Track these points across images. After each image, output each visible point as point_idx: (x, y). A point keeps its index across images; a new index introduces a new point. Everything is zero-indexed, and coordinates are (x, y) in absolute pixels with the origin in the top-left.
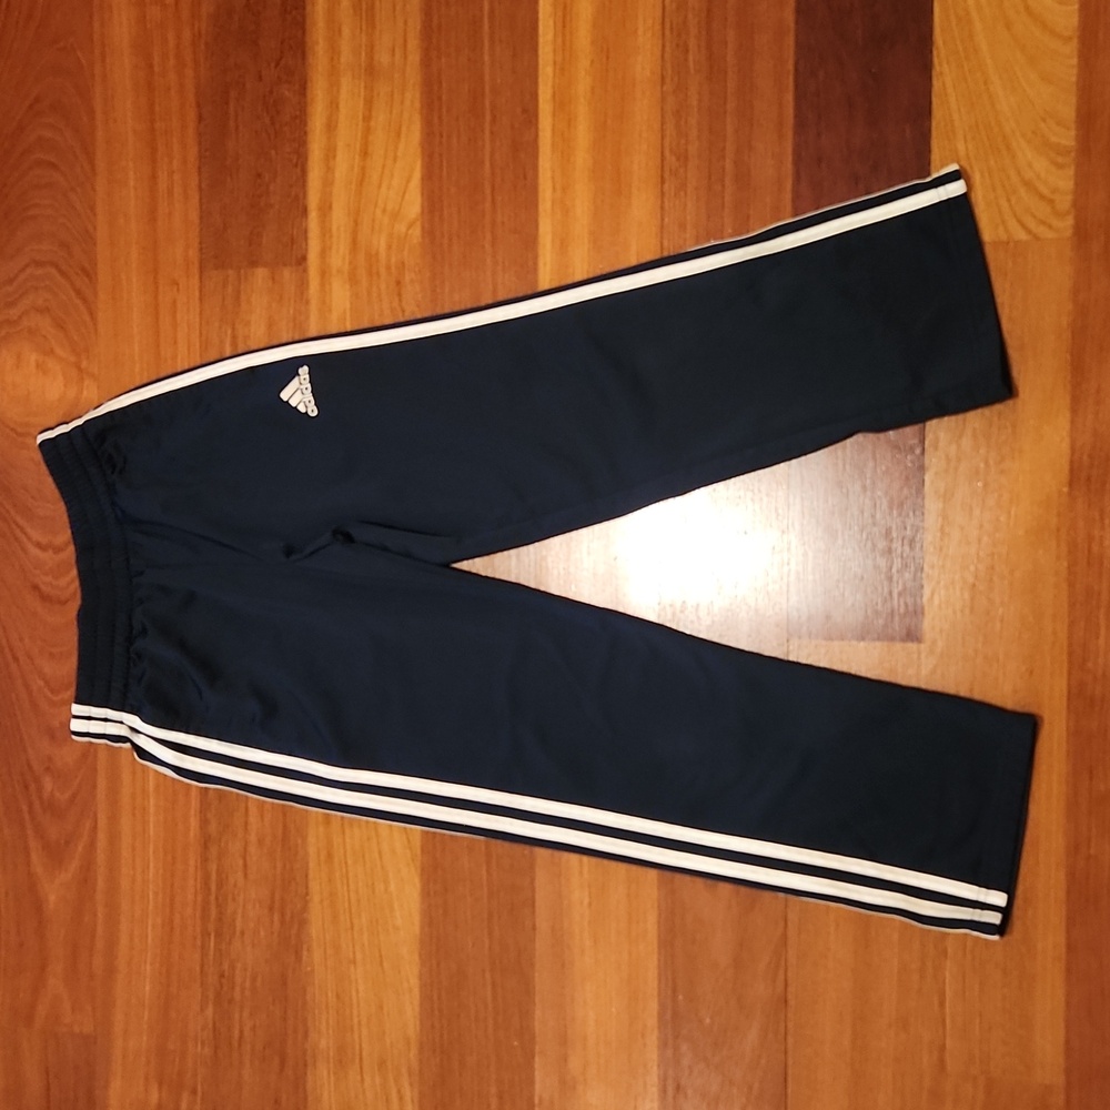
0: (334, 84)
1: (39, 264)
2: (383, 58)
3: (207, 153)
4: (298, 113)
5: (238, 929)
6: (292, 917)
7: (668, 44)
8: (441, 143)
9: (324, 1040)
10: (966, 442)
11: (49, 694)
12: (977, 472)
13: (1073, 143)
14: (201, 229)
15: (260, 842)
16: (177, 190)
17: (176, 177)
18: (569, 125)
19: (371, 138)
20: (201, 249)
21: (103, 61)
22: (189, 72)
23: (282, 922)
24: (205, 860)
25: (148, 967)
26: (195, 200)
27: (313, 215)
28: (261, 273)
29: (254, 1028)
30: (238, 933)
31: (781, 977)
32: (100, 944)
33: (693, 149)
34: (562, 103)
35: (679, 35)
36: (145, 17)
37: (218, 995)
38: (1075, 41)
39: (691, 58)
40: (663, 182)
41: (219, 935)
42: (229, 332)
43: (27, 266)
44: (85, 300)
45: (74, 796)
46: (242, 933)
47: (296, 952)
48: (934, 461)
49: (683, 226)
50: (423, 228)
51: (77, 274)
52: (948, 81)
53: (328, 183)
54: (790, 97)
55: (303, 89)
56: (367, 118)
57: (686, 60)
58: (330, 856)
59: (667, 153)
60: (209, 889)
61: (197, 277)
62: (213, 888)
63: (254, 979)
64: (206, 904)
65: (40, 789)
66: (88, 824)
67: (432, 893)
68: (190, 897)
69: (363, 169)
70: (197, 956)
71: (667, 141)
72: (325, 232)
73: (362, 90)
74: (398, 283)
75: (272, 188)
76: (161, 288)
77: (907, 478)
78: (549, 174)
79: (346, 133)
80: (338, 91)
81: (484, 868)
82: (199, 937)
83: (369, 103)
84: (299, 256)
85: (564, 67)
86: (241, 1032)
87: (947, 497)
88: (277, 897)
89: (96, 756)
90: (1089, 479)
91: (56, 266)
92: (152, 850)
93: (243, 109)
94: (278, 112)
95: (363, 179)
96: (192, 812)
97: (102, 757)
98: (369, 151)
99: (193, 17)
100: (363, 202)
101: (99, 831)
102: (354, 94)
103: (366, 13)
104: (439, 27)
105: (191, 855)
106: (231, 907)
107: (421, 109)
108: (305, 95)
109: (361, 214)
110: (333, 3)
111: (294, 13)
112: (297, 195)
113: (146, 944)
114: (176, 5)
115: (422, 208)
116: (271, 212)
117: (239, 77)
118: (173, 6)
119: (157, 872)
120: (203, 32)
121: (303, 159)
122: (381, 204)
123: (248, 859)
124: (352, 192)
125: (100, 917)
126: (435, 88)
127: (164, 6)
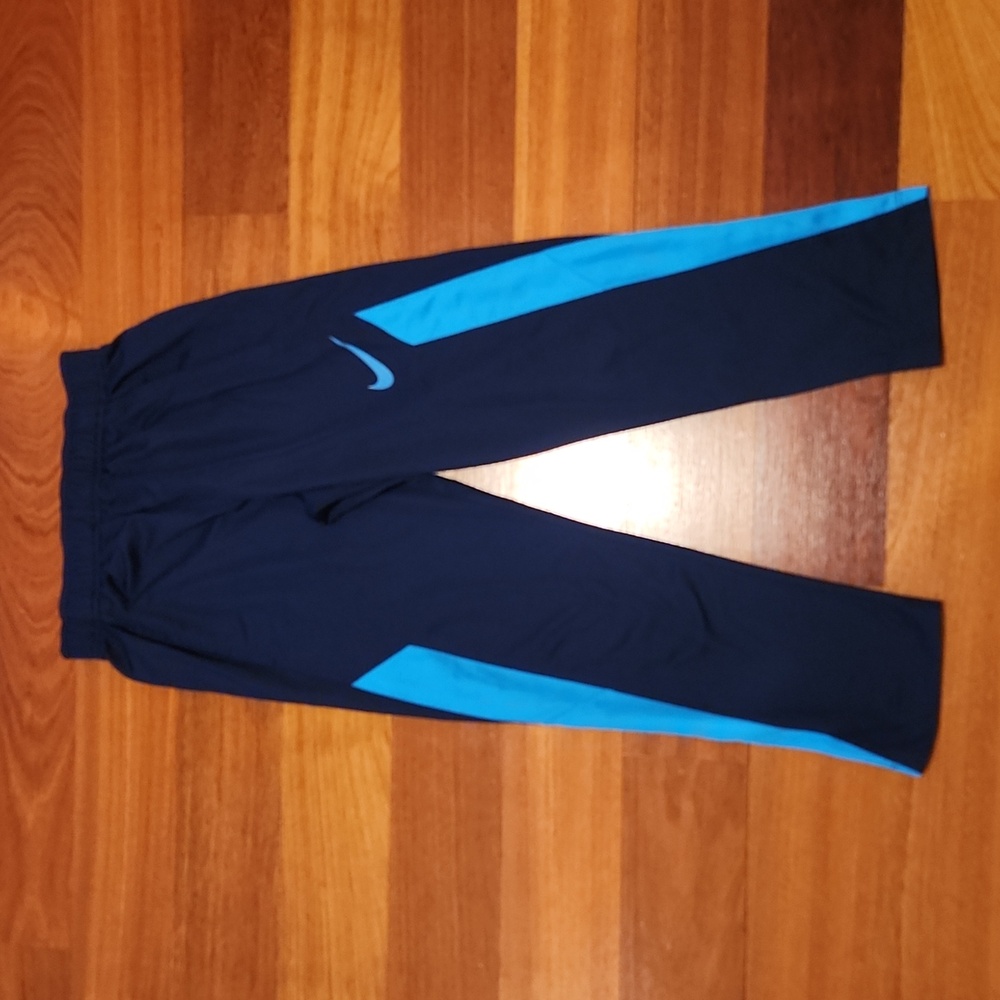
0: (317, 38)
1: (25, 207)
2: (365, 13)
3: (192, 103)
4: (281, 65)
5: (212, 851)
6: (264, 840)
7: (644, 6)
8: (420, 96)
9: (293, 959)
10: (931, 394)
11: (29, 621)
12: (940, 423)
14: (185, 176)
15: (235, 767)
16: (162, 138)
17: (161, 125)
18: (547, 82)
19: (352, 91)
20: (184, 196)
21: (91, 11)
22: (175, 24)
23: (255, 844)
24: (180, 784)
25: (123, 886)
26: (178, 148)
27: (295, 164)
28: (243, 220)
29: (226, 946)
30: (211, 856)
31: (741, 905)
32: (76, 864)
33: (667, 107)
34: (540, 59)
37: (191, 914)
39: (666, 18)
40: (637, 137)
41: (193, 856)
42: (211, 275)
43: (14, 209)
44: (70, 244)
45: (53, 721)
46: (216, 855)
47: (268, 874)
48: (898, 414)
49: (656, 181)
50: (402, 178)
51: (63, 217)
52: (919, 44)
53: (309, 133)
55: (286, 41)
56: (349, 72)
57: (662, 20)
58: (302, 783)
59: (642, 110)
60: (184, 812)
61: (180, 223)
62: (188, 809)
63: (227, 899)
64: (180, 826)
65: (20, 713)
66: (66, 748)
67: (401, 819)
68: (165, 820)
69: (344, 120)
70: (171, 877)
71: (642, 98)
72: (306, 180)
73: (344, 45)
74: (377, 232)
75: (254, 137)
76: (144, 232)
77: (871, 429)
78: (526, 129)
79: (329, 85)
80: (321, 45)
81: (453, 796)
82: (174, 857)
83: (351, 57)
84: (280, 204)
85: (542, 25)
86: (213, 950)
87: (911, 448)
88: (250, 820)
89: (75, 682)
91: (41, 208)
92: (128, 773)
93: (227, 60)
94: (262, 64)
95: (344, 130)
96: (169, 737)
97: (81, 683)
98: (350, 104)
100: (344, 152)
101: (78, 755)
102: (336, 47)
105: (167, 779)
106: (205, 829)
107: (401, 63)
108: (288, 48)
109: (342, 163)
112: (279, 145)
113: (122, 864)
115: (402, 160)
116: (254, 161)
117: (224, 29)
119: (134, 795)
121: (286, 109)
122: (361, 154)
123: (222, 783)
124: (333, 143)
125: (77, 837)
126: (416, 43)
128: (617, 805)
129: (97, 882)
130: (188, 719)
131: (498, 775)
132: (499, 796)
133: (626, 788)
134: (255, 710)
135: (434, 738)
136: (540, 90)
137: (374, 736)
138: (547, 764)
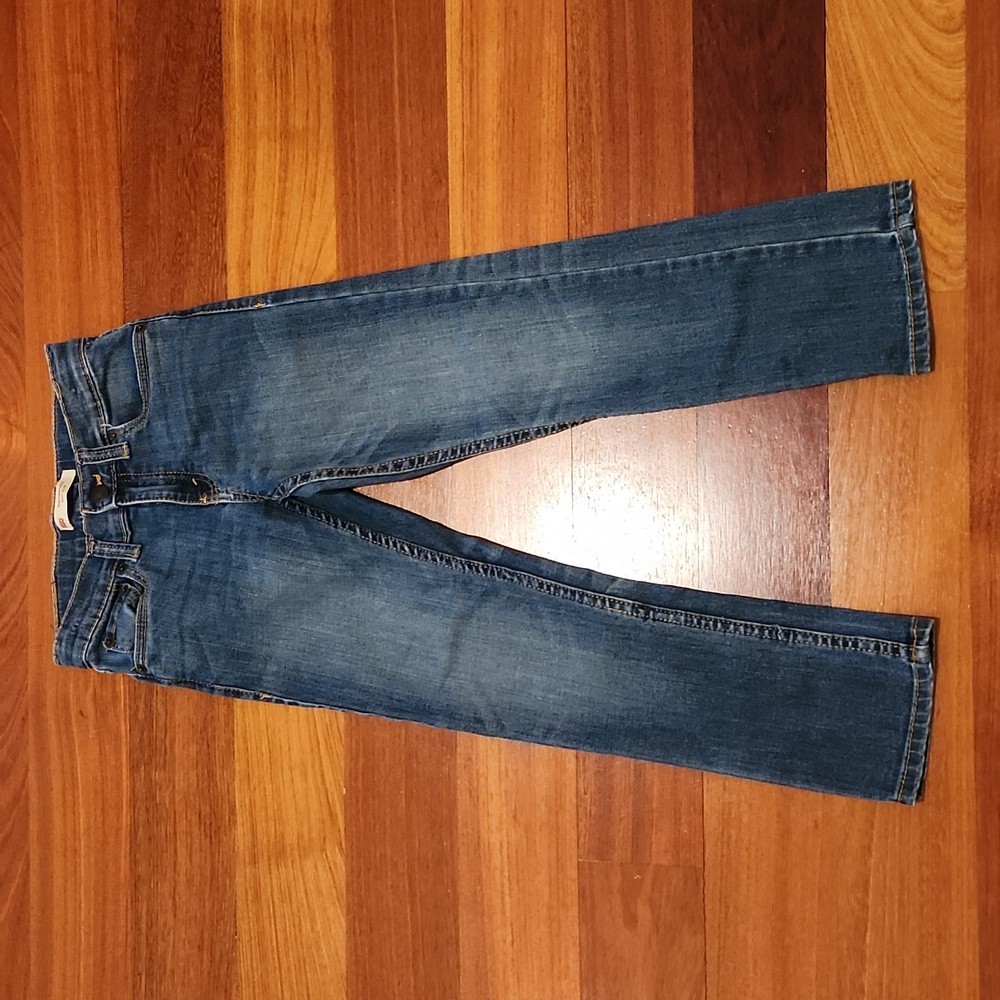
0: (250, 147)
2: (298, 121)
3: (130, 214)
4: (216, 175)
5: (169, 968)
6: (221, 956)
7: (571, 107)
8: (355, 203)
10: (869, 487)
13: (964, 200)
14: (125, 286)
15: (189, 882)
16: (101, 250)
17: (100, 237)
18: (478, 186)
19: (286, 199)
20: (125, 306)
21: (28, 126)
22: (111, 137)
23: (212, 962)
24: (135, 900)
26: (118, 259)
27: (232, 272)
30: (168, 973)
32: (33, 984)
33: (598, 207)
34: (471, 163)
35: (582, 98)
36: (68, 84)
38: (963, 102)
39: (594, 121)
41: (149, 975)
44: (13, 356)
45: (7, 838)
46: (173, 972)
47: (226, 991)
48: (838, 506)
52: (842, 140)
53: (246, 240)
54: (691, 157)
55: (221, 152)
56: (283, 180)
57: (589, 123)
58: (257, 897)
59: (573, 211)
60: (140, 930)
62: (144, 926)
64: (137, 943)
66: (21, 866)
67: (358, 931)
68: (121, 938)
69: (280, 227)
71: (573, 199)
73: (278, 153)
75: (192, 246)
77: (813, 524)
78: (459, 232)
79: (263, 193)
80: (255, 153)
81: (408, 906)
82: (130, 976)
83: (285, 165)
85: (472, 133)
87: (850, 540)
88: (206, 936)
89: (27, 799)
90: (989, 524)
92: (82, 892)
93: (163, 171)
94: (197, 174)
95: (279, 238)
96: (123, 852)
97: (34, 799)
98: (286, 211)
99: (114, 83)
100: (281, 258)
101: (32, 873)
102: (270, 156)
103: (280, 79)
104: (351, 92)
105: (121, 895)
106: (161, 946)
107: (336, 170)
108: (223, 159)
109: (279, 271)
110: (249, 69)
111: (212, 79)
112: (216, 253)
113: (79, 984)
114: (98, 72)
115: (338, 265)
116: (192, 269)
117: (160, 140)
118: (95, 74)
119: (89, 913)
120: (124, 99)
121: (222, 219)
122: (297, 262)
123: (177, 899)
124: (270, 250)
125: (33, 957)
126: (349, 150)
127: (86, 74)
128: (574, 911)
130: (140, 833)
131: (454, 884)
132: (455, 907)
133: (582, 895)
134: (208, 823)
135: (388, 848)
136: (472, 194)
137: (328, 847)
138: (502, 872)
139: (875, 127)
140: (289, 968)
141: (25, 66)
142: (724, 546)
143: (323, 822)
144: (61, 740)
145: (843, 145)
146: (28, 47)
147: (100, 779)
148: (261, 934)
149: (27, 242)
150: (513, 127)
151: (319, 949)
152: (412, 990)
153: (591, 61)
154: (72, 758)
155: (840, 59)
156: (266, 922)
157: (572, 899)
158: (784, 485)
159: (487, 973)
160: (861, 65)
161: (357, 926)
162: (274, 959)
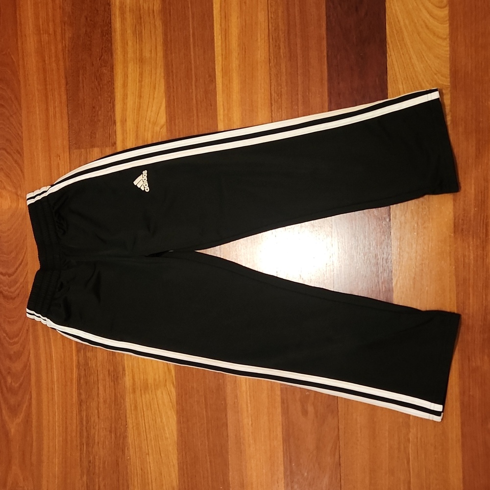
0: (125, 66)
2: (147, 54)
3: (71, 98)
4: (110, 80)
5: (96, 441)
6: (120, 435)
7: (271, 45)
8: (173, 91)
10: (409, 215)
11: (8, 339)
12: (414, 229)
13: (449, 84)
14: (69, 132)
15: (105, 402)
16: (58, 115)
17: (57, 109)
18: (229, 82)
19: (143, 90)
20: (69, 140)
21: (23, 59)
22: (61, 63)
23: (116, 438)
24: (80, 411)
25: (57, 460)
26: (66, 119)
27: (118, 124)
28: (96, 150)
29: (105, 486)
30: (96, 443)
31: (337, 454)
32: (35, 450)
33: (284, 90)
34: (226, 72)
35: (276, 41)
36: (41, 40)
37: (88, 471)
38: (448, 40)
39: (282, 51)
40: (271, 105)
41: (88, 444)
44: (18, 165)
45: (21, 385)
46: (98, 443)
48: (395, 224)
50: (167, 128)
51: (14, 153)
53: (124, 110)
54: (325, 67)
55: (112, 69)
56: (140, 81)
57: (279, 52)
58: (136, 407)
59: (273, 92)
60: (83, 424)
61: (68, 153)
62: (84, 423)
63: (104, 463)
64: (81, 430)
65: (6, 382)
66: (28, 397)
67: (182, 422)
68: (74, 427)
69: (140, 103)
70: (78, 454)
71: (273, 87)
72: (124, 131)
73: (138, 69)
75: (99, 113)
76: (52, 159)
77: (383, 232)
78: (221, 103)
79: (132, 87)
80: (127, 70)
81: (204, 410)
82: (79, 445)
83: (141, 74)
84: (113, 143)
85: (227, 56)
86: (99, 487)
87: (401, 239)
88: (113, 426)
89: (30, 366)
90: (462, 230)
91: (6, 150)
92: (56, 407)
93: (86, 78)
94: (101, 80)
95: (140, 108)
96: (74, 389)
97: (33, 366)
98: (142, 96)
99: (62, 39)
100: (140, 117)
101: (33, 400)
102: (134, 71)
103: (139, 36)
104: (171, 41)
105: (74, 409)
106: (93, 431)
107: (164, 77)
108: (113, 72)
109: (140, 123)
110: (124, 31)
111: (107, 36)
112: (111, 115)
113: (56, 449)
114: (55, 34)
115: (166, 120)
116: (100, 123)
117: (84, 65)
118: (53, 34)
119: (59, 417)
120: (67, 45)
121: (113, 100)
122: (148, 118)
123: (99, 410)
124: (135, 114)
125: (34, 438)
126: (170, 67)
127: (49, 34)
128: (279, 410)
129: (45, 458)
130: (82, 381)
131: (225, 399)
132: (226, 408)
133: (283, 402)
134: (113, 375)
135: (195, 384)
136: (227, 86)
137: (167, 384)
138: (246, 393)
139: (409, 52)
140: (151, 439)
141: (21, 31)
142: (344, 244)
143: (165, 373)
144: (44, 339)
145: (394, 60)
146: (22, 23)
147: (63, 356)
148: (138, 424)
149: (24, 112)
150: (245, 55)
151: (164, 430)
152: (207, 447)
153: (280, 24)
154: (50, 348)
155: (392, 21)
156: (140, 419)
157: (278, 404)
158: (370, 215)
159: (240, 439)
160: (402, 23)
161: (182, 420)
162: (144, 435)
